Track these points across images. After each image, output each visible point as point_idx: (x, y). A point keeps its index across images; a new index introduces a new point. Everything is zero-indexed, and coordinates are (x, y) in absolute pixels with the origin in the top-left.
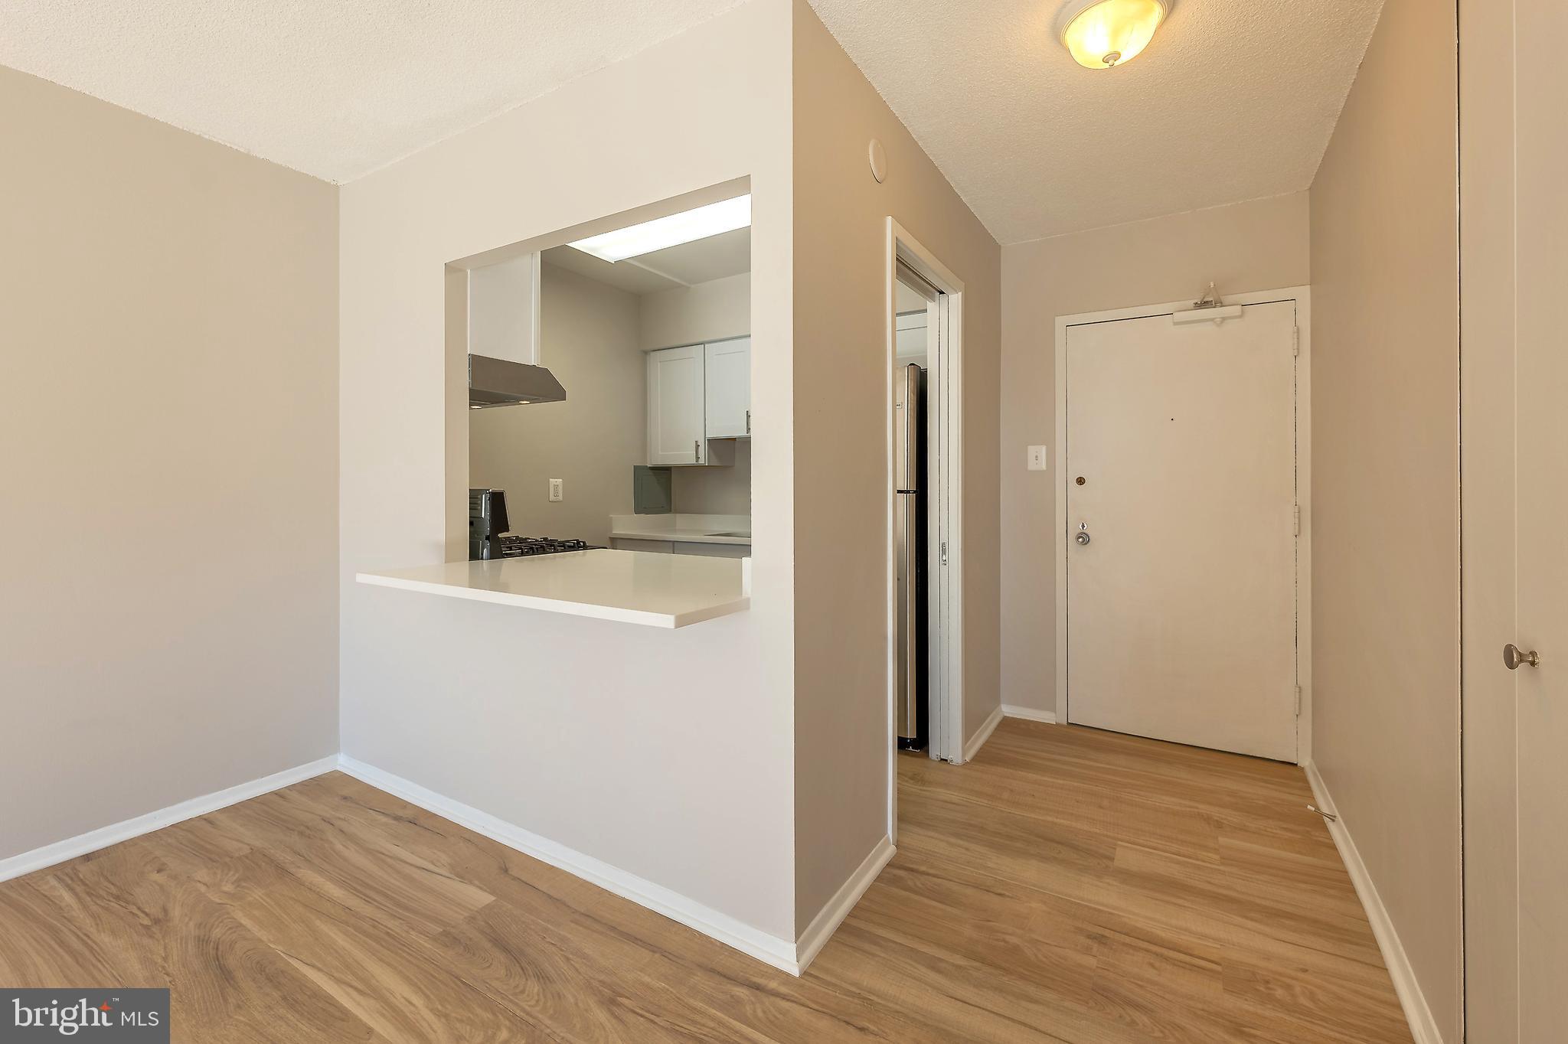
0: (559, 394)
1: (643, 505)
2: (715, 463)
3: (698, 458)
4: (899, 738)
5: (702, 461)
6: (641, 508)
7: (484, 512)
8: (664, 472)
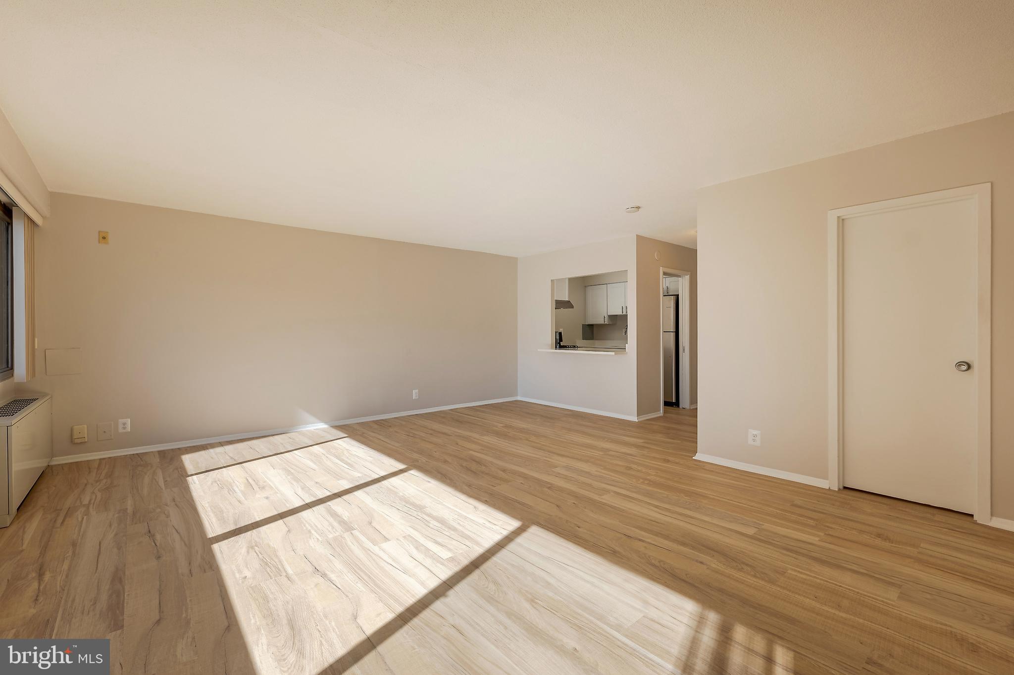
0: (572, 307)
1: (585, 338)
2: (610, 323)
3: (605, 322)
4: (664, 401)
5: (606, 323)
6: (584, 338)
7: (558, 338)
8: (591, 326)
